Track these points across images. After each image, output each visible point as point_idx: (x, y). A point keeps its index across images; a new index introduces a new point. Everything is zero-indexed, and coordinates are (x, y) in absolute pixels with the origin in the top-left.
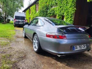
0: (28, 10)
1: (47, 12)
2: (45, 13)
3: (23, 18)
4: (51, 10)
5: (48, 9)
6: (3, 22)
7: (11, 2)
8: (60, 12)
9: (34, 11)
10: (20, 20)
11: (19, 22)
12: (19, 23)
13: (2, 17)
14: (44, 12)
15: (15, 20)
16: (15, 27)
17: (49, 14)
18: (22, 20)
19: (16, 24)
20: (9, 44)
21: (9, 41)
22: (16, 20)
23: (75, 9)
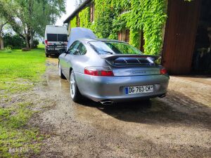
0: (75, 19)
1: (111, 23)
2: (108, 25)
3: (64, 38)
4: (119, 18)
5: (113, 17)
6: (25, 46)
7: (39, 2)
8: (136, 23)
9: (86, 21)
10: (57, 43)
11: (55, 45)
12: (56, 49)
13: (22, 36)
14: (104, 23)
15: (46, 41)
16: (47, 56)
17: (115, 27)
18: (62, 43)
19: (50, 51)
20: (31, 89)
21: (32, 84)
22: (49, 42)
23: (165, 16)
